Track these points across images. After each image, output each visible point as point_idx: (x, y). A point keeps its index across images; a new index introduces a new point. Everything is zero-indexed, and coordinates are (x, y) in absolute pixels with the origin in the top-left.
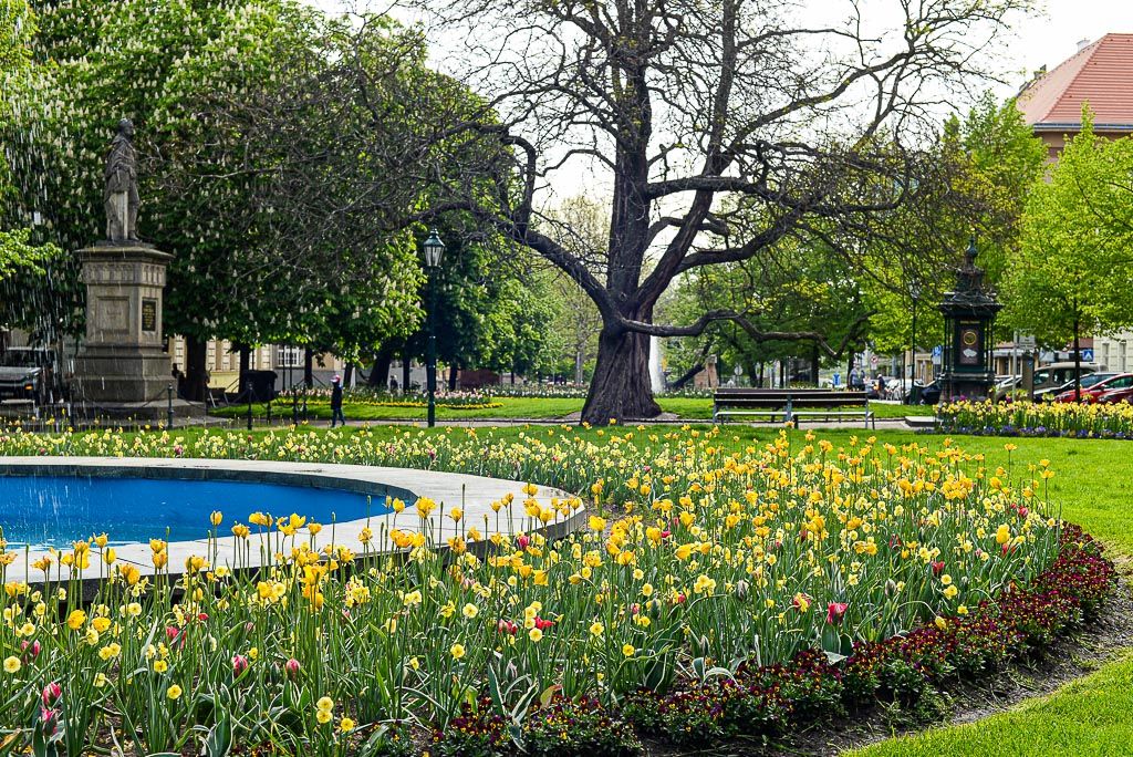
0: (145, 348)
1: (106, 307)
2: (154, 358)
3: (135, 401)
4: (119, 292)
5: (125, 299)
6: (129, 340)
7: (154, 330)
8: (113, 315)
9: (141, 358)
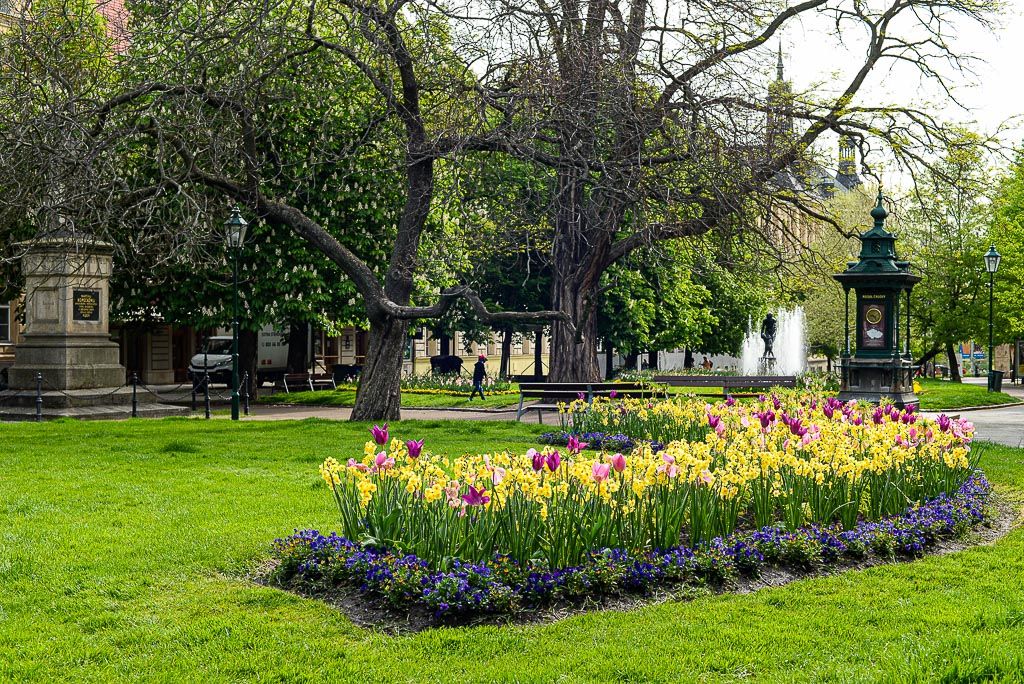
0: (71, 337)
1: (41, 297)
2: (76, 347)
3: (54, 390)
4: (51, 283)
5: (55, 289)
6: (58, 329)
7: (97, 319)
8: (48, 305)
9: (65, 347)
